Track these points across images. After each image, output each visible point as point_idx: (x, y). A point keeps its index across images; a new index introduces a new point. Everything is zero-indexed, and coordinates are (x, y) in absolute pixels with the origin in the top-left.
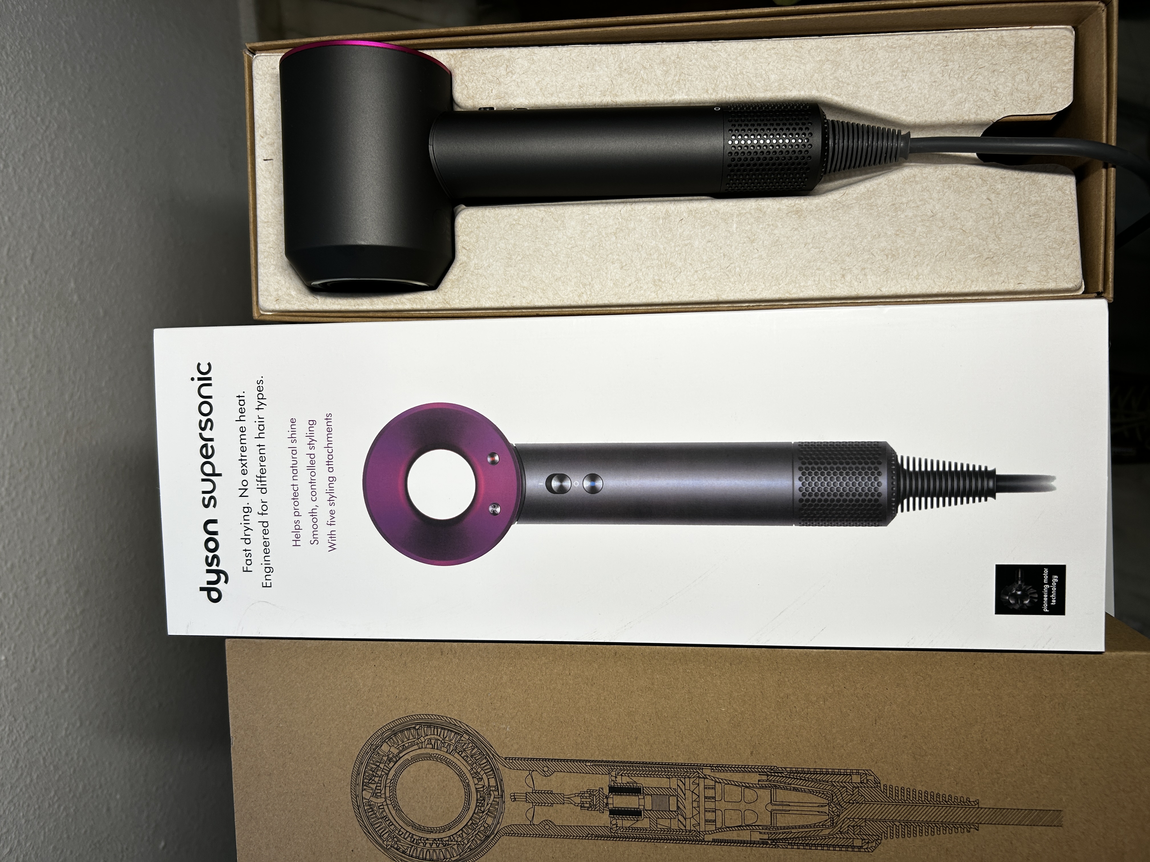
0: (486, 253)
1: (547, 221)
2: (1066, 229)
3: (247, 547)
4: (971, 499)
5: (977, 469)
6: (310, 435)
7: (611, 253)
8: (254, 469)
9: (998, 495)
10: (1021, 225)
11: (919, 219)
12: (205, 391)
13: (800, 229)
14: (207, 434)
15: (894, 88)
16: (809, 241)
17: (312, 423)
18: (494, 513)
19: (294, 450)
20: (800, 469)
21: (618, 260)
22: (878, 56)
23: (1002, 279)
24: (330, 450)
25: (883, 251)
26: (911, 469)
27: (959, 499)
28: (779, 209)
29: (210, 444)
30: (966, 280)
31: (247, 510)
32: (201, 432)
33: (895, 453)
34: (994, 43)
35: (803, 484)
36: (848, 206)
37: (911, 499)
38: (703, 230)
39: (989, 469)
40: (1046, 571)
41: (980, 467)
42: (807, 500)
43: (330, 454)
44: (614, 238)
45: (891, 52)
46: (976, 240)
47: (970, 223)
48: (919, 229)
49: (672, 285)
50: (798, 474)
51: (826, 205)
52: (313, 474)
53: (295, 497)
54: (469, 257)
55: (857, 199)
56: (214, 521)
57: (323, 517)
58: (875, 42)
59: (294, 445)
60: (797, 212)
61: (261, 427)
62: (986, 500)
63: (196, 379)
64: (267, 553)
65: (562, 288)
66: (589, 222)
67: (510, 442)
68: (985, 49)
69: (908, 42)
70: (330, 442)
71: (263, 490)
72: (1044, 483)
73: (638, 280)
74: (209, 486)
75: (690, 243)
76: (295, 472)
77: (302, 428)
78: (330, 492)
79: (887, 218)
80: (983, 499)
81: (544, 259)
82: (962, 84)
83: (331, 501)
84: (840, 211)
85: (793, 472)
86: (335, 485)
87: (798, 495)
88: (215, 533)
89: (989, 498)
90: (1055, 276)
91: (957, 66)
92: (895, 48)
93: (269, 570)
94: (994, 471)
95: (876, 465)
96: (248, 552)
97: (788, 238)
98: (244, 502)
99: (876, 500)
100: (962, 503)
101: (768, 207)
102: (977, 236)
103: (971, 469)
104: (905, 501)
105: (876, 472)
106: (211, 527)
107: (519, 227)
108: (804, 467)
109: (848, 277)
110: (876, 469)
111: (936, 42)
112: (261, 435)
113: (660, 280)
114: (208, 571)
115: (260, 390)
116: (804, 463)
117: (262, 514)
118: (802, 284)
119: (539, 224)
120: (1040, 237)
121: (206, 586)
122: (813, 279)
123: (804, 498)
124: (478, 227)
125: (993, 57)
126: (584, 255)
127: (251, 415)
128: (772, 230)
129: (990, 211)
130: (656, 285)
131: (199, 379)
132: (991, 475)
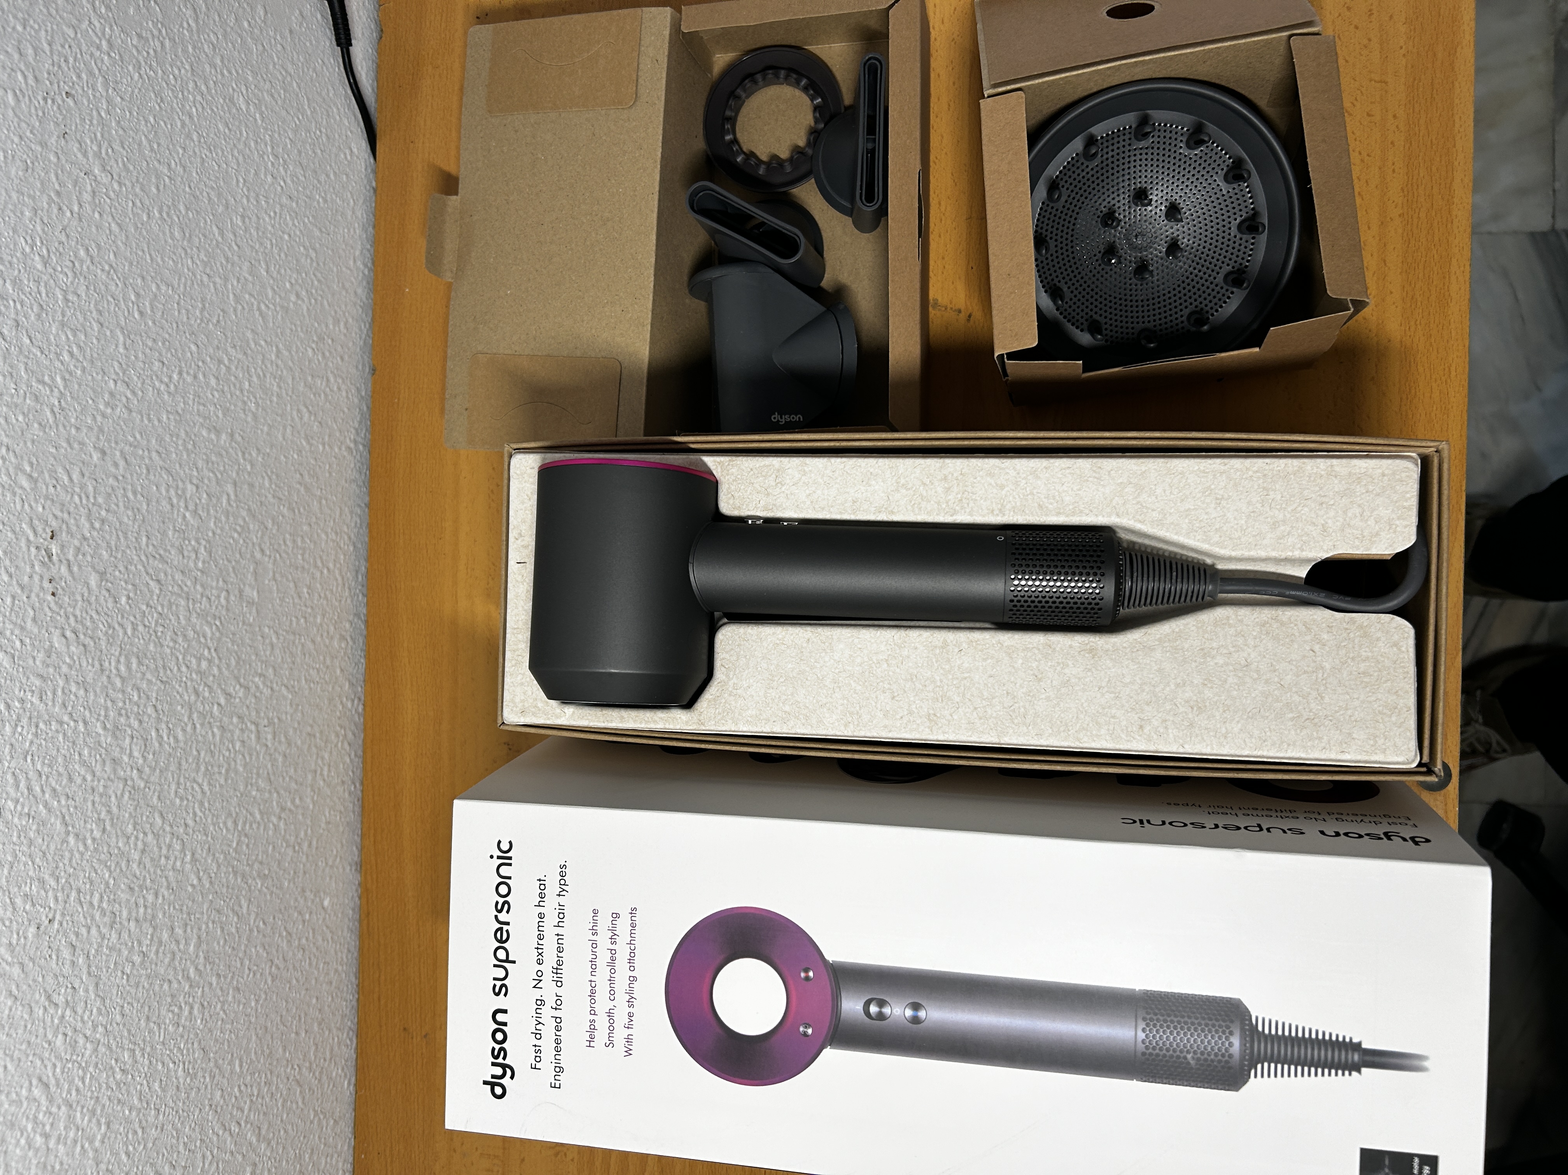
0: (746, 672)
1: (813, 642)
2: (1400, 692)
3: (538, 1043)
4: (1333, 1071)
5: (1341, 1039)
6: (613, 930)
7: (882, 681)
8: (550, 959)
9: (1364, 1070)
10: (1347, 683)
11: (1231, 668)
12: (504, 871)
13: (1093, 670)
14: (503, 917)
15: (1206, 517)
16: (1104, 684)
17: (616, 916)
18: (805, 1034)
19: (594, 945)
20: (1144, 1019)
21: (889, 689)
22: (1189, 481)
23: (1323, 745)
24: (633, 948)
25: (1187, 702)
26: (1267, 1031)
27: (1320, 1070)
28: (1071, 647)
29: (505, 927)
30: (1282, 742)
31: (541, 1002)
32: (497, 913)
33: (1249, 1012)
34: (1323, 473)
35: (1146, 1036)
36: (1149, 648)
37: (1266, 1065)
38: (984, 664)
39: (1355, 1040)
40: (1416, 1160)
41: (1344, 1038)
42: (1151, 1054)
43: (632, 951)
44: (886, 665)
45: (1203, 477)
46: (1296, 698)
47: (1289, 677)
48: (1230, 680)
49: (949, 721)
50: (1142, 1025)
51: (1125, 645)
52: (613, 971)
53: (593, 993)
54: (727, 676)
55: (1160, 640)
56: (505, 1011)
57: (621, 1018)
58: (1185, 465)
59: (594, 938)
60: (1091, 651)
61: (561, 916)
62: (1350, 1074)
63: (495, 857)
64: (558, 1050)
65: (827, 715)
66: (859, 646)
67: (827, 957)
68: (1312, 479)
69: (1223, 468)
70: (633, 939)
71: (559, 983)
72: (1416, 1063)
73: (911, 713)
74: (501, 973)
75: (969, 677)
76: (594, 967)
77: (604, 921)
78: (630, 992)
79: (1194, 665)
80: (1347, 1073)
81: (808, 683)
82: (1285, 516)
83: (630, 1003)
84: (1140, 653)
85: (1136, 1022)
86: (635, 985)
87: (1141, 1047)
88: (505, 1024)
89: (1354, 1073)
90: (1384, 747)
91: (1279, 497)
92: (1207, 473)
93: (559, 1070)
94: (1360, 1044)
95: (1228, 1023)
96: (537, 1048)
97: (1079, 679)
98: (537, 993)
99: (1227, 1062)
100: (1323, 1075)
101: (1059, 642)
102: (1296, 692)
103: (1334, 1038)
104: (1259, 1066)
105: (1228, 1031)
106: (500, 1017)
107: (783, 647)
108: (1148, 1017)
109: (1147, 729)
110: (1228, 1027)
111: (1255, 469)
112: (560, 924)
113: (935, 715)
114: (493, 1064)
115: (563, 875)
116: (1148, 1013)
117: (556, 1009)
118: (1094, 732)
119: (805, 645)
120: (1369, 699)
121: (489, 1079)
122: (1106, 727)
123: (1148, 1052)
124: (739, 645)
125: (1321, 489)
126: (852, 682)
127: (552, 901)
128: (1062, 668)
129: (1313, 665)
130: (929, 719)
131: (499, 857)
132: (1356, 1047)
